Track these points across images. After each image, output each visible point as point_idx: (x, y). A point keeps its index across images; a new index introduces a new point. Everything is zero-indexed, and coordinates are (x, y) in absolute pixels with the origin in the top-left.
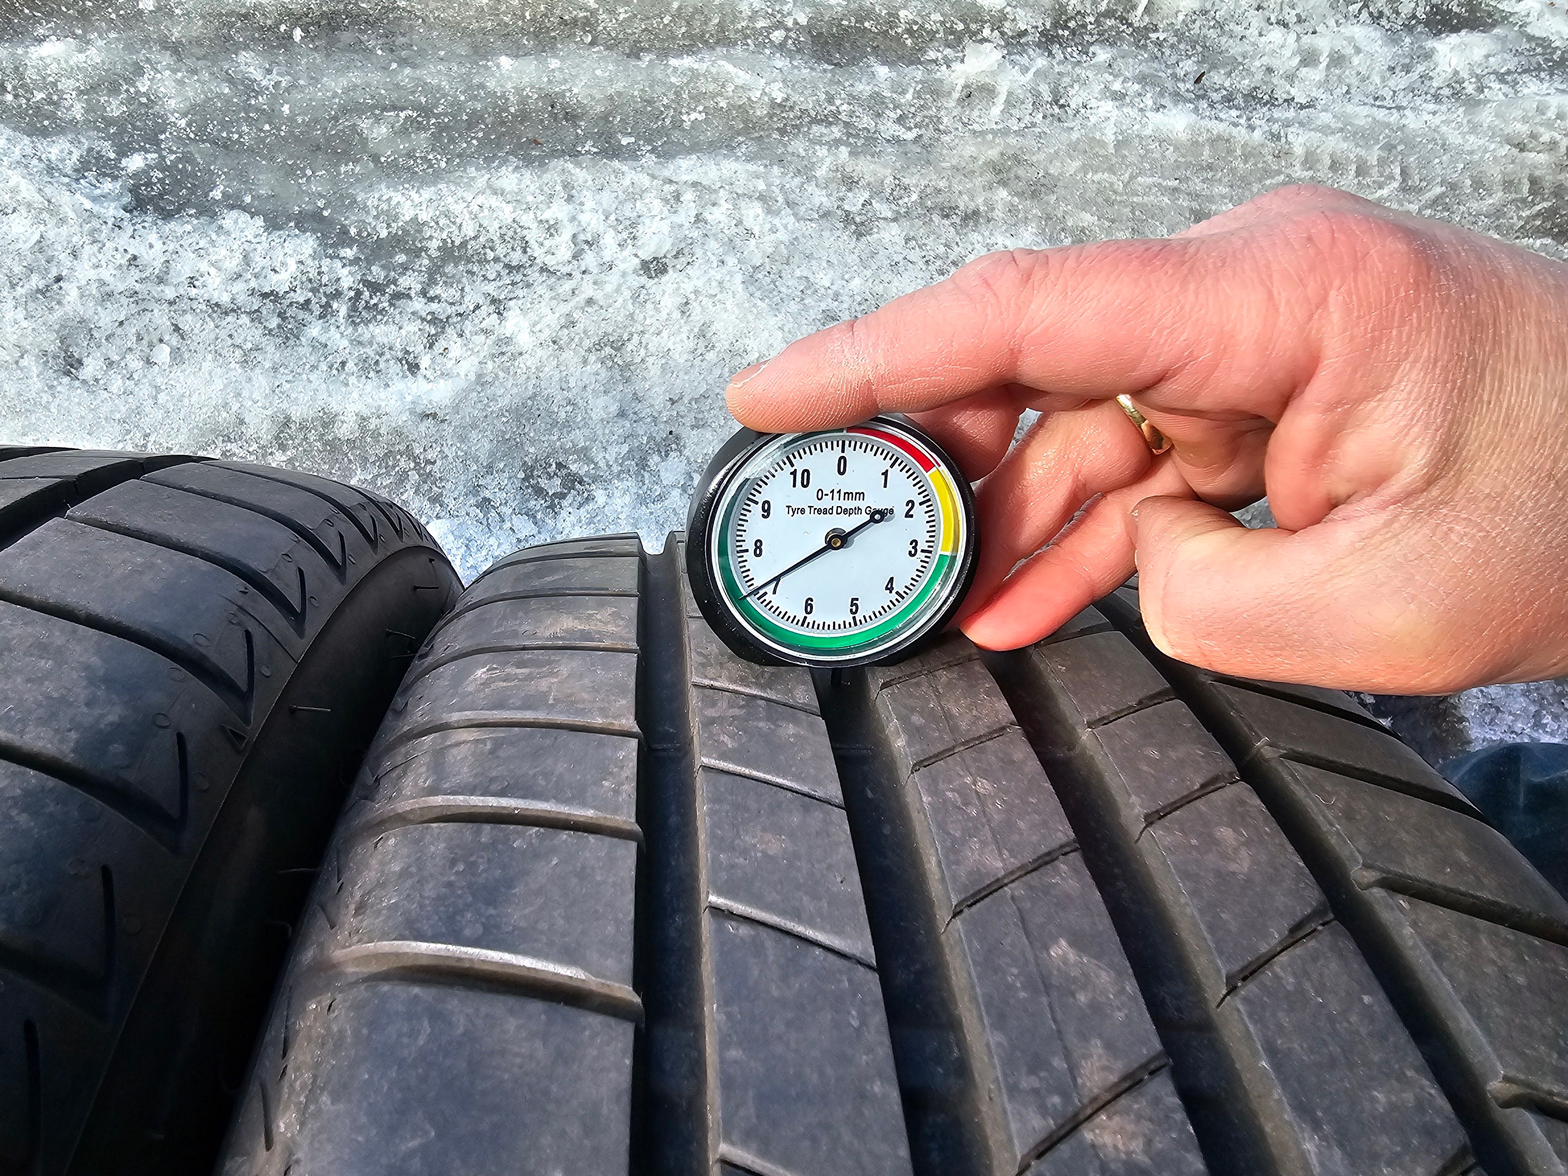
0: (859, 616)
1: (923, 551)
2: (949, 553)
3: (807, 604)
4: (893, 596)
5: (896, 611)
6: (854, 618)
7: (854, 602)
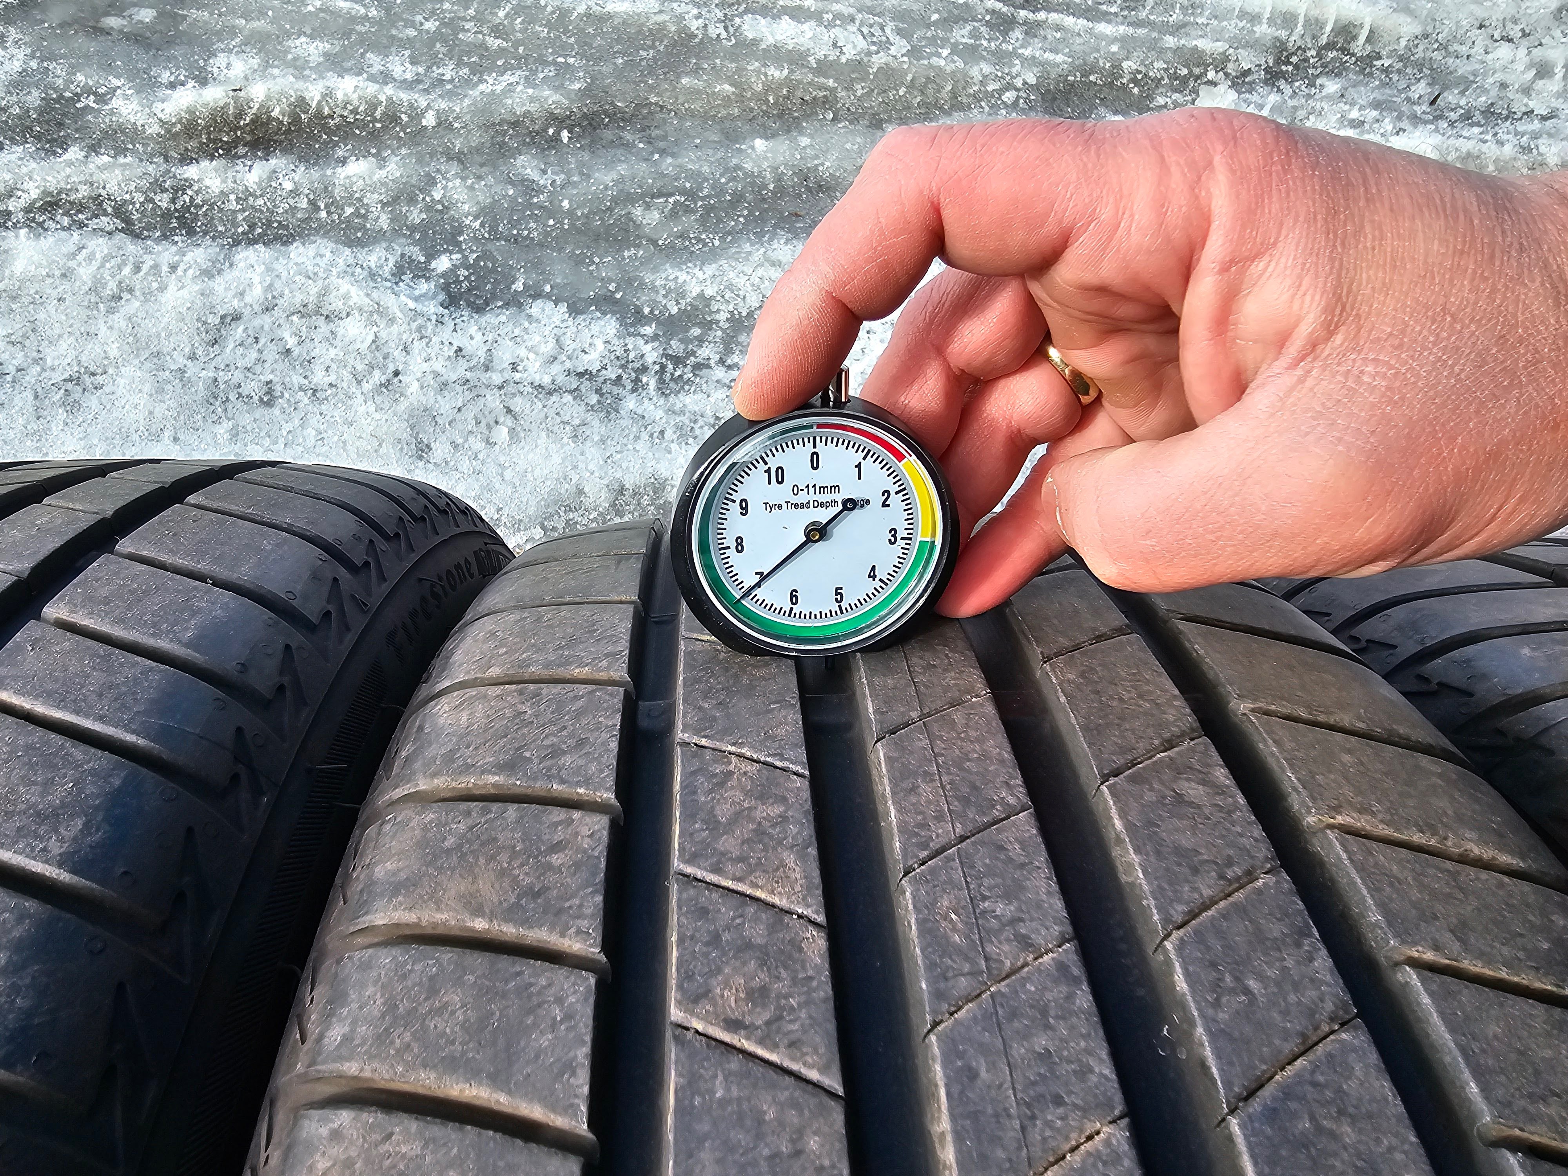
0: (844, 605)
1: (902, 539)
2: (928, 539)
3: (792, 596)
4: (878, 585)
5: (880, 598)
6: (840, 606)
7: (838, 591)
